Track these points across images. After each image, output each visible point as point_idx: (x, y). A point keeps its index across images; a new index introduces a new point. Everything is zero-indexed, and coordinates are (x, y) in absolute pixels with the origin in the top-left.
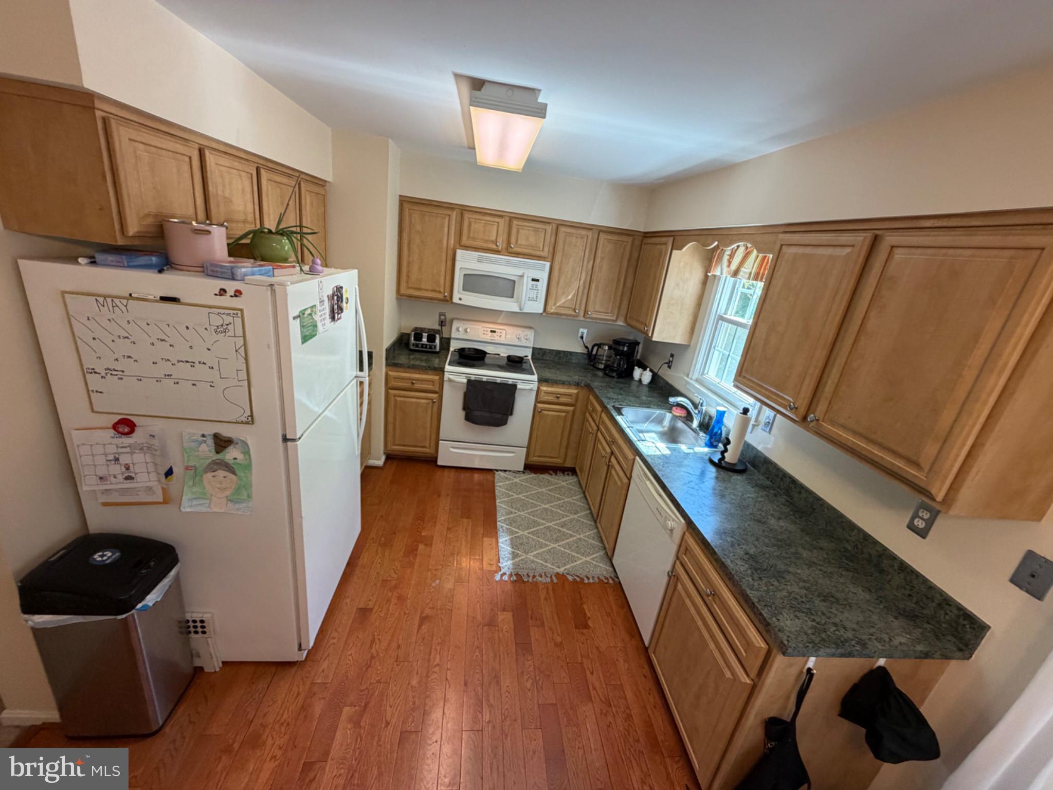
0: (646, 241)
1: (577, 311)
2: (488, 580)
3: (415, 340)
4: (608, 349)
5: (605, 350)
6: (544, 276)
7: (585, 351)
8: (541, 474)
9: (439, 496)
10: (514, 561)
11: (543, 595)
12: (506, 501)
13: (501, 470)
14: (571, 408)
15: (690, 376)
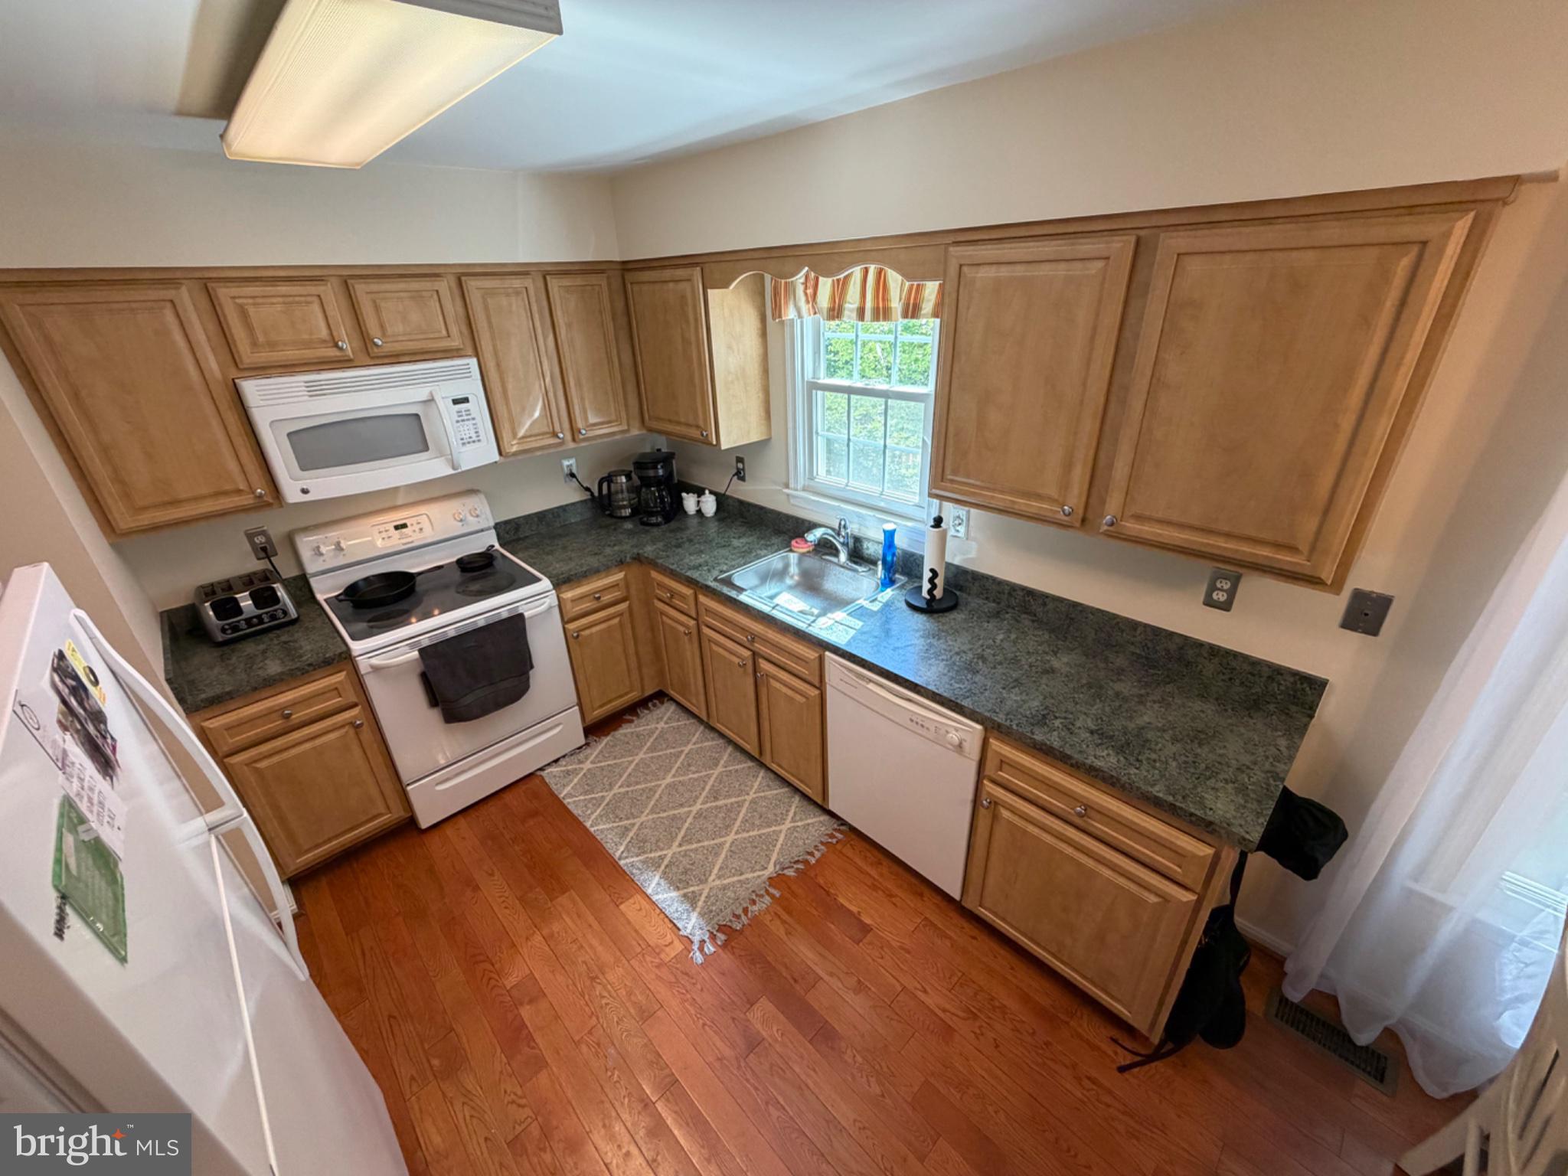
0: (629, 277)
1: (561, 435)
2: (687, 974)
3: (218, 616)
4: (627, 481)
5: (622, 483)
6: (473, 387)
7: (586, 496)
8: (615, 729)
9: (477, 888)
10: (698, 909)
11: (777, 929)
12: (601, 816)
13: (549, 764)
14: (624, 606)
15: (792, 485)
